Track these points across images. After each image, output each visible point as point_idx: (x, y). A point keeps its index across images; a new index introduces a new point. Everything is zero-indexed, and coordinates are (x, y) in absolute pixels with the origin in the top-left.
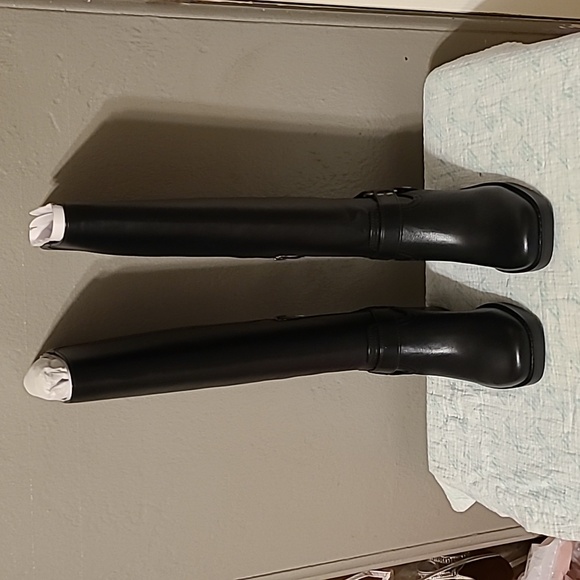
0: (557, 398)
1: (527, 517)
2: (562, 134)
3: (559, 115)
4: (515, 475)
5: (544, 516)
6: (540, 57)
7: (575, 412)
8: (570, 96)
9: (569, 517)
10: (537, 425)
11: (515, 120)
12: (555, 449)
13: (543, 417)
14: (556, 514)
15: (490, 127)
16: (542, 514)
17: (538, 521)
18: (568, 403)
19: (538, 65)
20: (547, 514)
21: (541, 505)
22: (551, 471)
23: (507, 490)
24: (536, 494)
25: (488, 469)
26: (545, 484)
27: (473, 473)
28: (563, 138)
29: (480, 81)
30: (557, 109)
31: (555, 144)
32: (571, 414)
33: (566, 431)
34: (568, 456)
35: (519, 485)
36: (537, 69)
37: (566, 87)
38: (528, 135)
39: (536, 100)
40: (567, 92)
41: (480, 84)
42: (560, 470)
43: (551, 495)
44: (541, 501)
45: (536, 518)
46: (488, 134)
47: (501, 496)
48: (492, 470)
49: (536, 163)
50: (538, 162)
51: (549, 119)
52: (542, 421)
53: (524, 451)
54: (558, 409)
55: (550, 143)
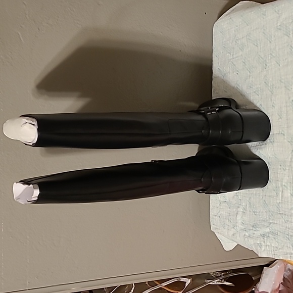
0: (274, 184)
1: (259, 248)
2: (277, 49)
3: (275, 40)
4: (253, 227)
6: (265, 11)
7: (282, 191)
8: (280, 29)
9: (279, 247)
10: (264, 199)
11: (254, 44)
12: (273, 212)
13: (267, 195)
14: (273, 245)
15: (242, 50)
16: (266, 246)
17: (264, 250)
18: (279, 187)
19: (265, 15)
20: (269, 246)
21: (265, 241)
22: (271, 223)
23: (249, 236)
24: (263, 236)
25: (240, 226)
26: (268, 230)
27: (233, 229)
28: (277, 51)
29: (237, 26)
30: (274, 37)
31: (274, 54)
32: (281, 193)
33: (278, 202)
34: (279, 215)
35: (255, 232)
36: (264, 17)
37: (279, 24)
38: (260, 51)
39: (264, 33)
40: (279, 27)
41: (237, 28)
42: (275, 222)
43: (271, 236)
44: (266, 239)
45: (263, 249)
46: (241, 53)
47: (246, 239)
48: (242, 227)
49: (264, 65)
50: (266, 65)
51: (270, 42)
52: (267, 197)
53: (257, 214)
54: (274, 190)
55: (271, 54)
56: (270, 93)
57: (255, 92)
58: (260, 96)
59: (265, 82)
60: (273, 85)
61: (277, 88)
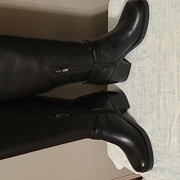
0: (162, 132)
1: (148, 177)
2: (171, 23)
3: (169, 15)
5: (155, 178)
7: (170, 138)
8: (175, 7)
12: (160, 152)
13: (155, 139)
14: (160, 178)
16: (154, 177)
18: (167, 134)
20: (156, 177)
21: (154, 174)
22: (158, 161)
27: (125, 158)
28: (171, 24)
30: (169, 12)
31: (168, 27)
32: (168, 139)
33: (165, 145)
34: (166, 155)
37: (173, 3)
38: (155, 24)
39: (159, 9)
40: (174, 5)
42: (162, 160)
43: (158, 170)
44: (154, 172)
45: (151, 178)
49: (158, 35)
50: (159, 35)
51: (165, 17)
52: (155, 141)
54: (162, 136)
55: (165, 27)
56: (163, 58)
57: (149, 56)
58: (153, 60)
59: (159, 49)
60: (166, 52)
61: (170, 55)
